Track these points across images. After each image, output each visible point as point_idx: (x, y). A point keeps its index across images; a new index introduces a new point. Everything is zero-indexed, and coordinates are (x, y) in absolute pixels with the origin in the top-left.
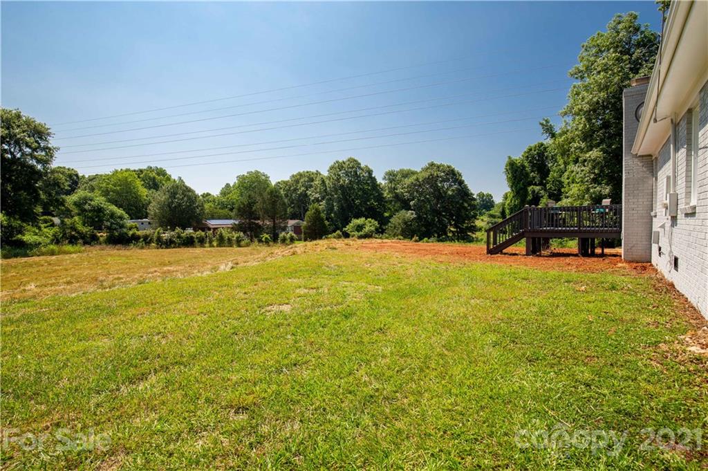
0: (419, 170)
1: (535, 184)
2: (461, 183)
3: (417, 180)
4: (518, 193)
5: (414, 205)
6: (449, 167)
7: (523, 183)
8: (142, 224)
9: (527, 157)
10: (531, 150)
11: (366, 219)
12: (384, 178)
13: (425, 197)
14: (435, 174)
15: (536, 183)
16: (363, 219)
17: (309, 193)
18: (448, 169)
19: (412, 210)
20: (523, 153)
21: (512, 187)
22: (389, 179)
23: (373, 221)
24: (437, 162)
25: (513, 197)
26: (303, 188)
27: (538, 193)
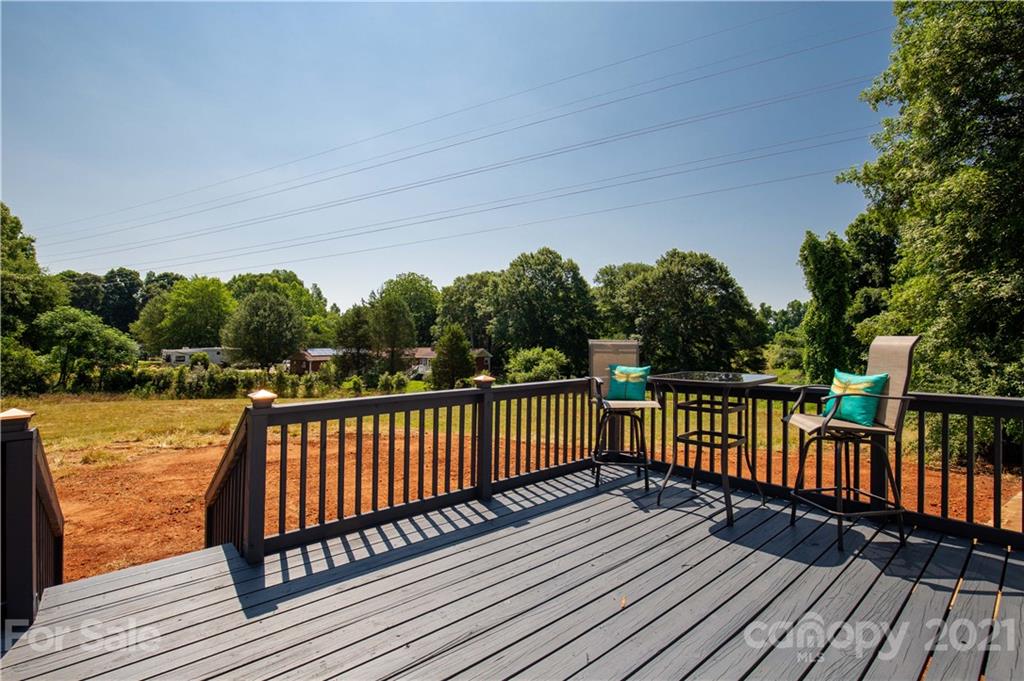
0: (653, 264)
1: (873, 285)
2: (727, 284)
3: (645, 281)
4: (825, 301)
5: (640, 325)
6: (702, 257)
7: (835, 282)
8: (218, 353)
9: (856, 234)
10: (863, 221)
11: (544, 350)
12: (597, 280)
13: (657, 311)
14: (676, 271)
15: (874, 281)
16: (538, 349)
17: (477, 305)
18: (701, 261)
19: (636, 333)
20: (847, 229)
21: (813, 290)
22: (605, 281)
23: (556, 352)
24: (684, 249)
25: (817, 309)
26: (469, 298)
27: (876, 300)
